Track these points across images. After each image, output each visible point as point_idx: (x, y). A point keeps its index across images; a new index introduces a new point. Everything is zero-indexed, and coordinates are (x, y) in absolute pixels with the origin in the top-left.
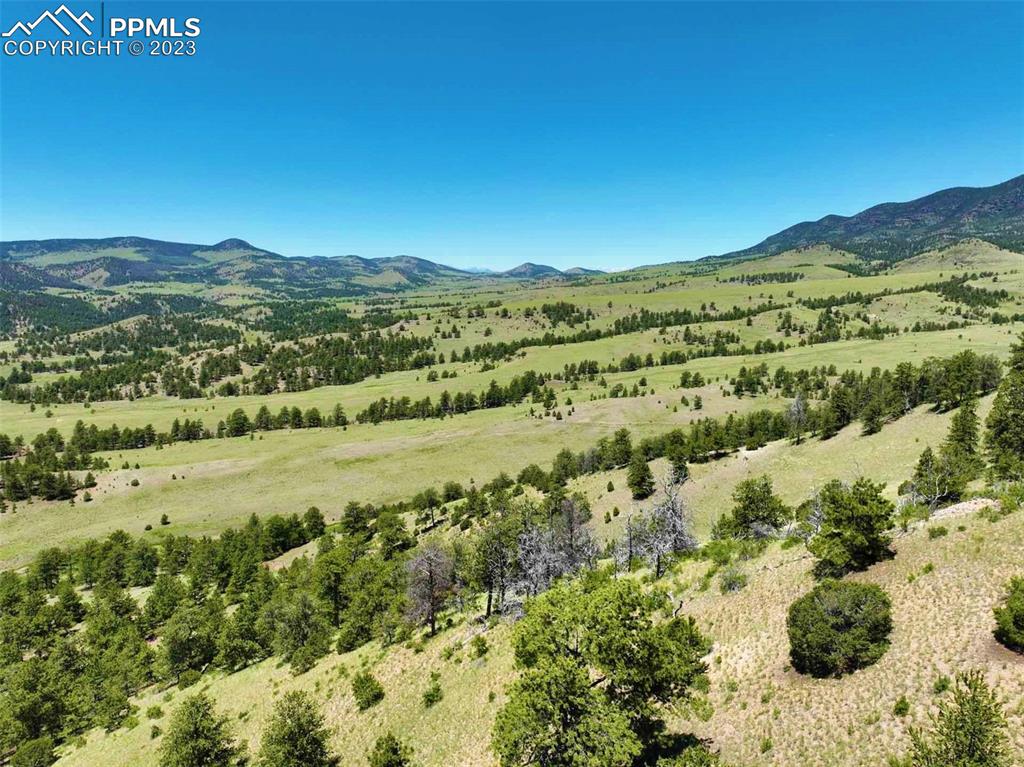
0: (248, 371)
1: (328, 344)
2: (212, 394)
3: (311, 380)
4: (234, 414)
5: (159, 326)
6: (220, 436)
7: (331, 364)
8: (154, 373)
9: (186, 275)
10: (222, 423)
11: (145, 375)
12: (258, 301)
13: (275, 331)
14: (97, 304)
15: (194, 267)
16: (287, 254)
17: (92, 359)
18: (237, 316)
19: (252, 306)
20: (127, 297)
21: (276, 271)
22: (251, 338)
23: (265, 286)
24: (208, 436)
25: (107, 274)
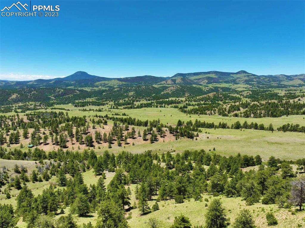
0: (242, 110)
1: (269, 104)
2: (231, 116)
3: (262, 115)
4: (237, 122)
5: (218, 96)
6: (232, 128)
7: (270, 110)
8: (216, 108)
9: (227, 81)
10: (233, 124)
11: (213, 109)
12: (248, 89)
13: (252, 98)
14: (204, 89)
15: (230, 79)
16: (259, 75)
17: (201, 104)
18: (240, 94)
19: (245, 91)
20: (211, 87)
21: (255, 80)
22: (244, 100)
23: (250, 84)
24: (228, 128)
25: (207, 81)
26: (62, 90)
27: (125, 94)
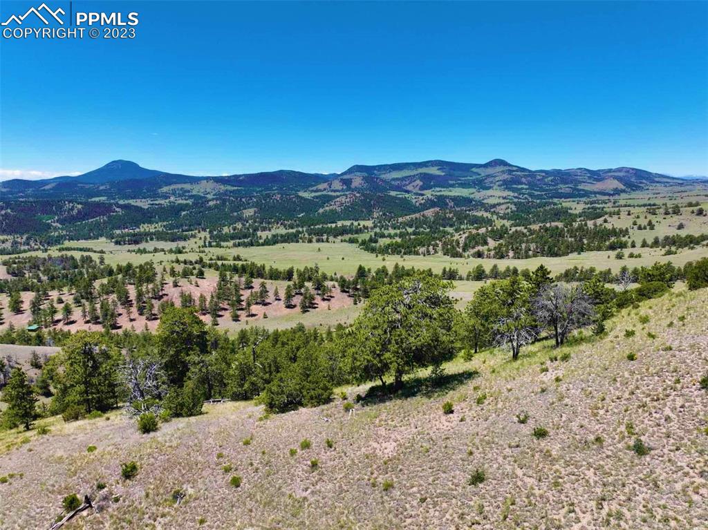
0: (492, 243)
1: (547, 230)
2: (468, 256)
3: (531, 253)
4: (477, 267)
5: (445, 215)
6: (468, 279)
7: (546, 242)
8: (438, 242)
9: (465, 184)
10: (470, 272)
11: (433, 243)
12: (508, 201)
13: (516, 220)
14: (414, 201)
15: (471, 178)
16: (533, 169)
17: (408, 232)
18: (492, 210)
19: (503, 204)
20: (430, 197)
21: (524, 180)
22: (499, 224)
23: (514, 190)
24: (461, 279)
25: (421, 183)
26: (80, 206)
27: (235, 214)
